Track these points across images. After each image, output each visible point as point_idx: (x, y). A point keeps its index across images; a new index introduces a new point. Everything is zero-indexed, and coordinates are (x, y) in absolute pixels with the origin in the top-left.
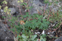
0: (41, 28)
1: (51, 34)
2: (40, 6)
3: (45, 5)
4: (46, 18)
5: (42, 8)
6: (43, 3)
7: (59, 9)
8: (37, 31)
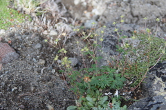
0: (113, 86)
1: (127, 95)
2: (111, 54)
3: (118, 54)
4: (119, 73)
5: (114, 57)
6: (115, 51)
7: (137, 59)
8: (107, 90)
